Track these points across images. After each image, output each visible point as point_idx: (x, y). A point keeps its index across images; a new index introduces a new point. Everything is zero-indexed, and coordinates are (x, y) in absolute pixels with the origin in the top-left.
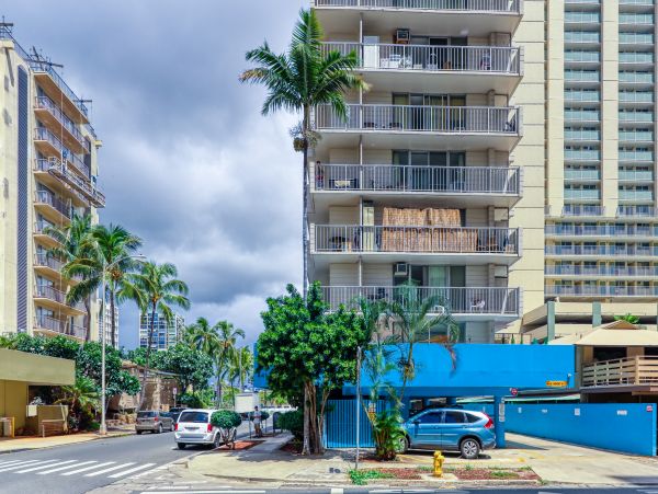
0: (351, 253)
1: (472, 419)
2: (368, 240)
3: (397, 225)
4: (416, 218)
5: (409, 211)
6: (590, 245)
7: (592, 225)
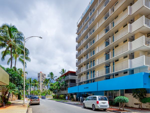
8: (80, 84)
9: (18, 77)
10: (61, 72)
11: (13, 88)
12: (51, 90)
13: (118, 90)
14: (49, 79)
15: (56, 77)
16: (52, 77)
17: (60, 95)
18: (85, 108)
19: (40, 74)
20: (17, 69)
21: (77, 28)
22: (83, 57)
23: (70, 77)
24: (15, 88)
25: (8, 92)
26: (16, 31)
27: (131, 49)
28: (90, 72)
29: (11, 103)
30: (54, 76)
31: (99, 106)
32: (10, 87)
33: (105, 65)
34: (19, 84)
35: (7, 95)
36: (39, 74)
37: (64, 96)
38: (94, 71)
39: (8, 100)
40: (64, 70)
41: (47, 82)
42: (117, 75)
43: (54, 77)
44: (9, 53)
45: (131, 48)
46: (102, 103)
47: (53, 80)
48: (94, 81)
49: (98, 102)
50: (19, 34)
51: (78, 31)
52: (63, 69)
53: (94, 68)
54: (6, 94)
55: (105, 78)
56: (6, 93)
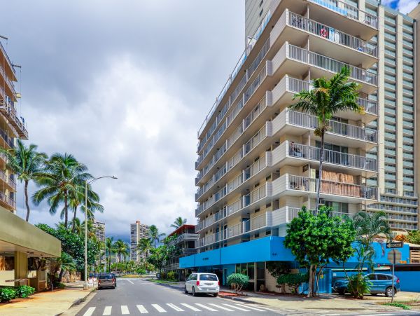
0: (304, 191)
1: (390, 278)
2: (312, 185)
3: (326, 180)
4: (335, 178)
5: (330, 173)
6: (392, 206)
7: (392, 198)
8: (204, 250)
9: (77, 243)
10: (176, 225)
11: (68, 261)
12: (151, 261)
13: (253, 263)
14: (149, 239)
15: (164, 234)
16: (154, 234)
17: (169, 271)
18: (187, 293)
19: (135, 225)
20: (81, 223)
21: (198, 141)
22: (209, 199)
23: (187, 236)
24: (71, 261)
25: (60, 269)
26: (73, 165)
27: (271, 194)
28: (220, 228)
29: (64, 286)
30: (159, 234)
31: (200, 289)
32: (63, 259)
33: (240, 218)
34: (78, 255)
35: (59, 272)
36: (133, 226)
37: (175, 275)
38: (226, 227)
39: (59, 280)
40: (183, 219)
41: (146, 245)
42: (257, 235)
43: (159, 236)
44: (62, 198)
45: (271, 192)
46: (206, 284)
47: (157, 241)
48: (226, 246)
49: (198, 283)
50: (81, 168)
51: (199, 148)
52: (180, 218)
53: (226, 221)
54: (56, 272)
55: (240, 240)
56: (57, 269)
